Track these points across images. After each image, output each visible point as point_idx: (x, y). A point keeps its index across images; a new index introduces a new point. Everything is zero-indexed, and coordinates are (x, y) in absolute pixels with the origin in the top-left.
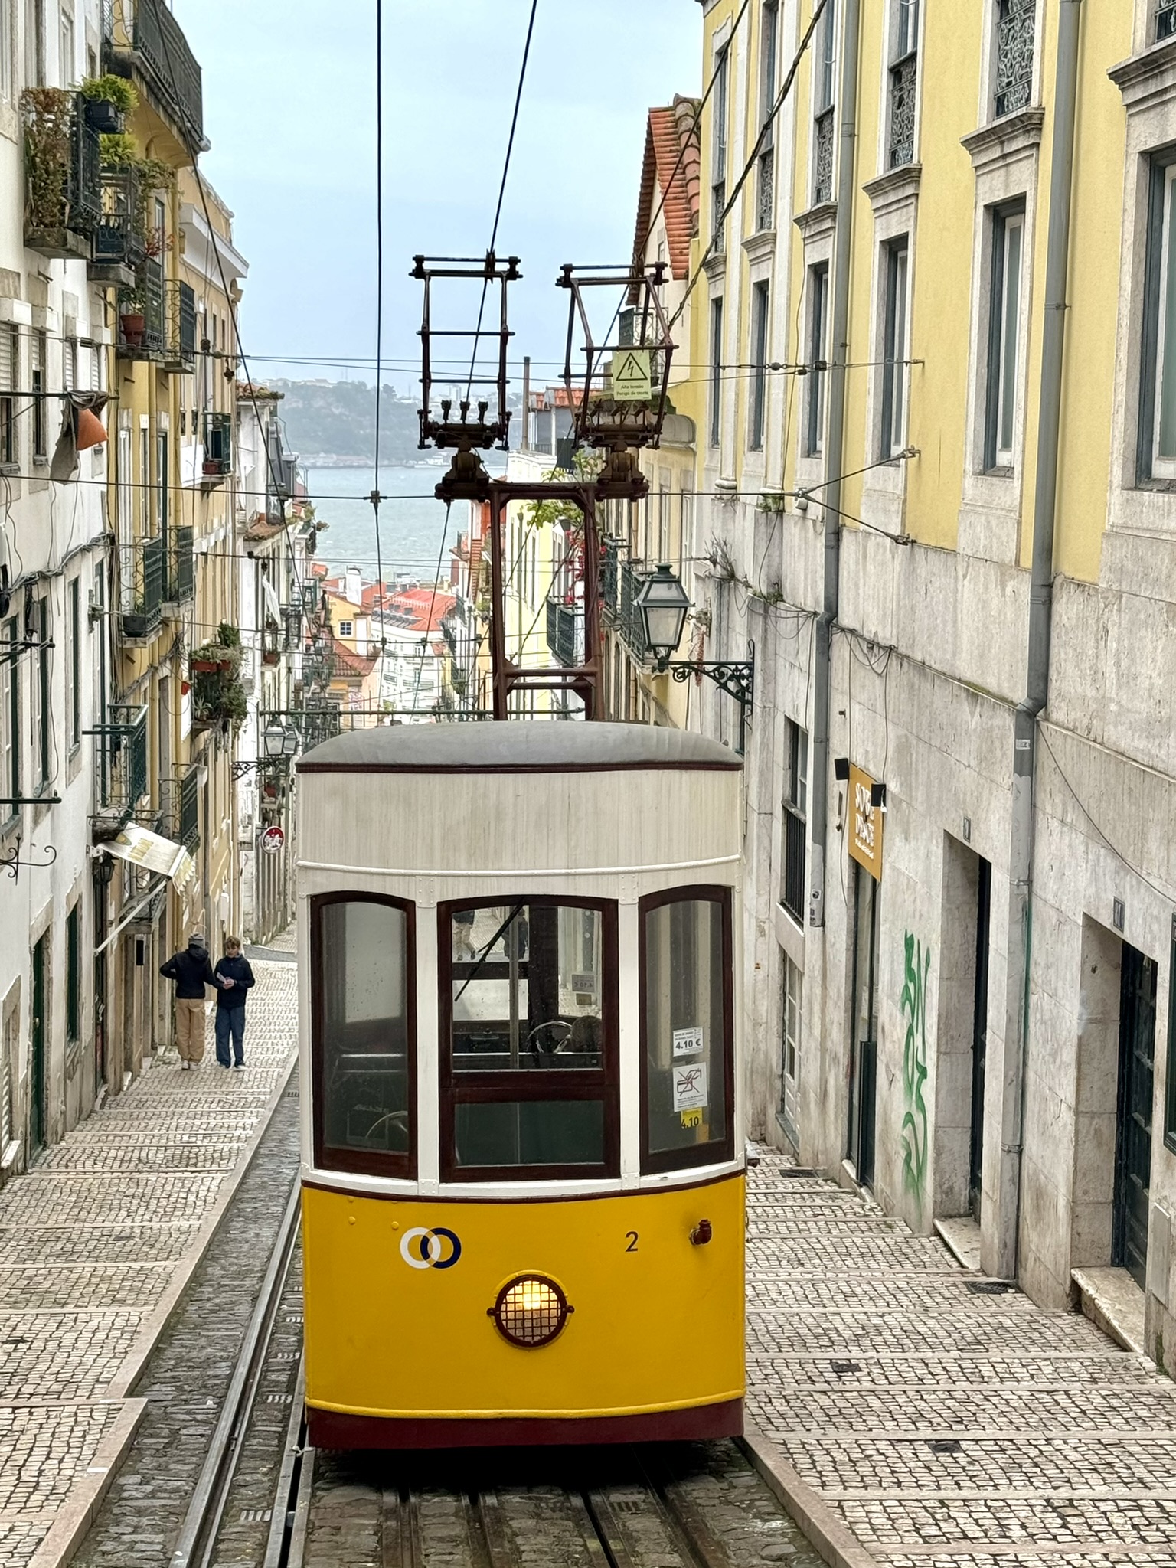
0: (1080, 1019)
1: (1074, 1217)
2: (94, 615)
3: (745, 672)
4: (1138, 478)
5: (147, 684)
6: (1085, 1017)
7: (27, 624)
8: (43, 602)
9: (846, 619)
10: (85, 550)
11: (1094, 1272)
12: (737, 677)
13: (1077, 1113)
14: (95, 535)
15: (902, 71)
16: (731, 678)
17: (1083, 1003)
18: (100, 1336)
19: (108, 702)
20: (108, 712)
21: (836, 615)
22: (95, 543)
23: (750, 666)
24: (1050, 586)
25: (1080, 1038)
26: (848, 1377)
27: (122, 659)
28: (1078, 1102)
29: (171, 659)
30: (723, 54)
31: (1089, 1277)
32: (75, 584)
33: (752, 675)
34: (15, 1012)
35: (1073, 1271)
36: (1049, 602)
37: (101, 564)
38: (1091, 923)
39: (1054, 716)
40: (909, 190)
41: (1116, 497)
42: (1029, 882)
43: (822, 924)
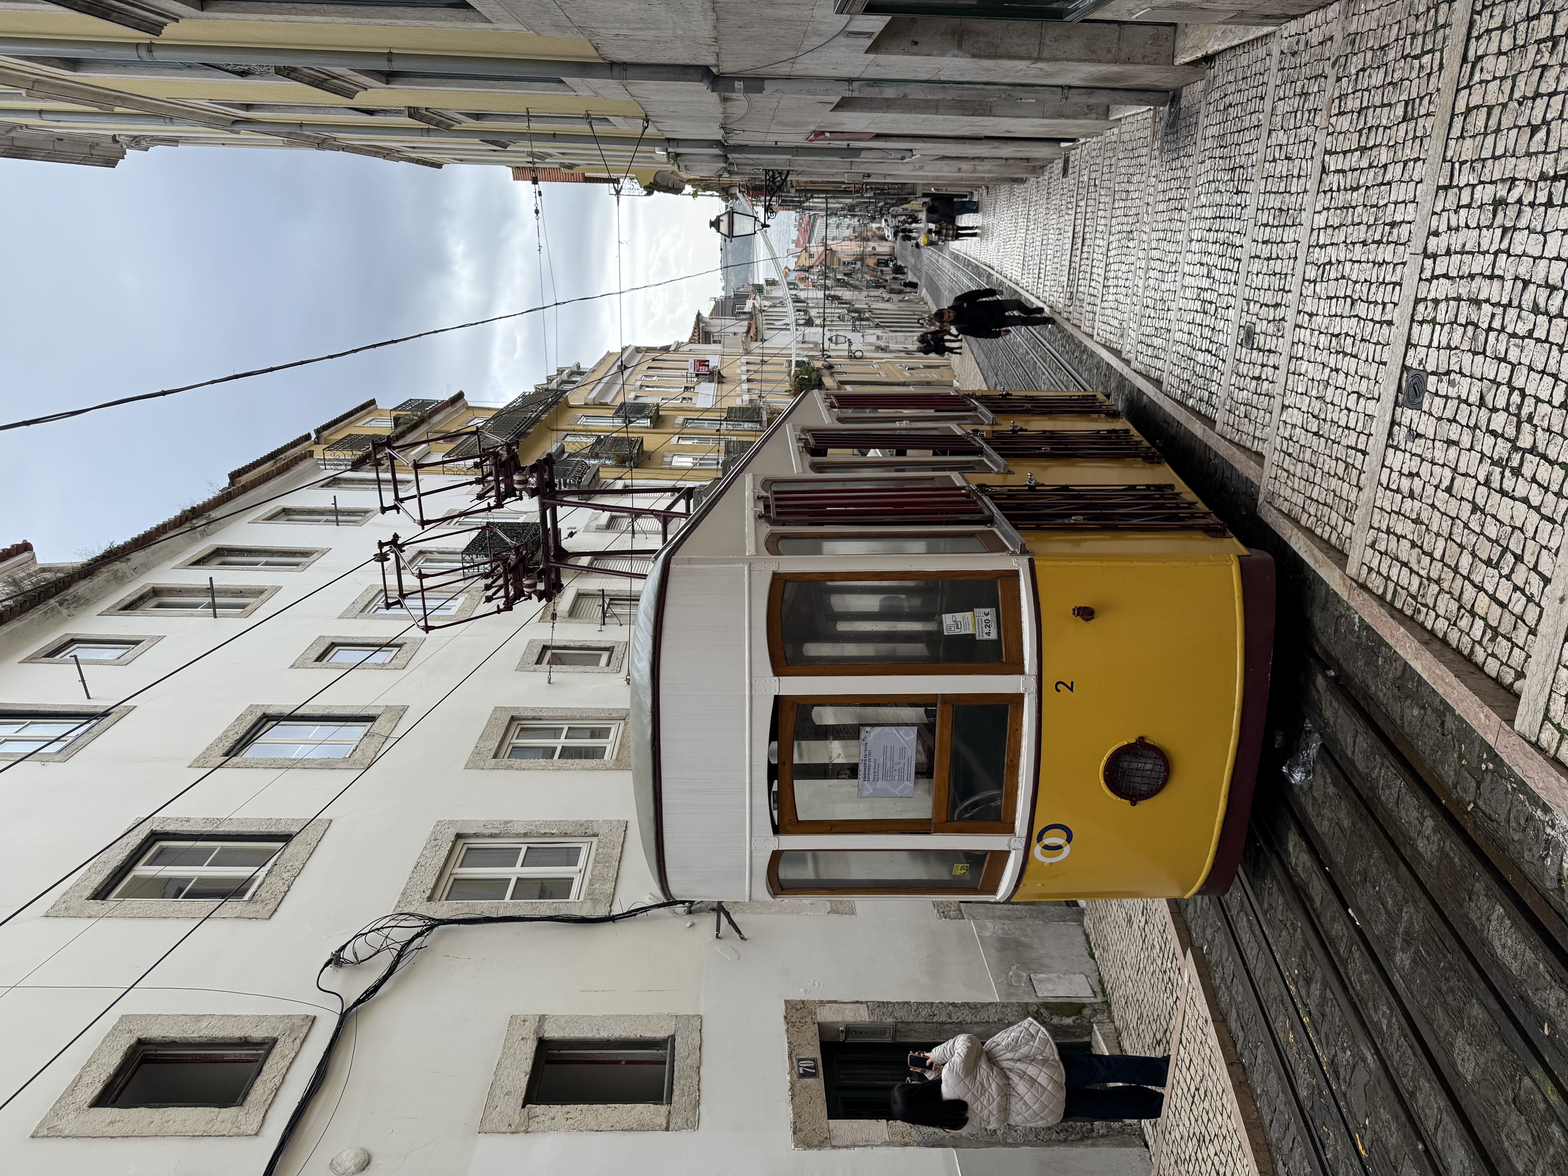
0: (956, 56)
1: (1128, 61)
6: (956, 52)
11: (1180, 44)
13: (1038, 59)
17: (943, 55)
21: (720, 141)
24: (613, 64)
25: (974, 56)
28: (1029, 58)
31: (1185, 50)
35: (1176, 63)
38: (872, 49)
39: (713, 61)
42: (850, 80)
43: (911, 150)
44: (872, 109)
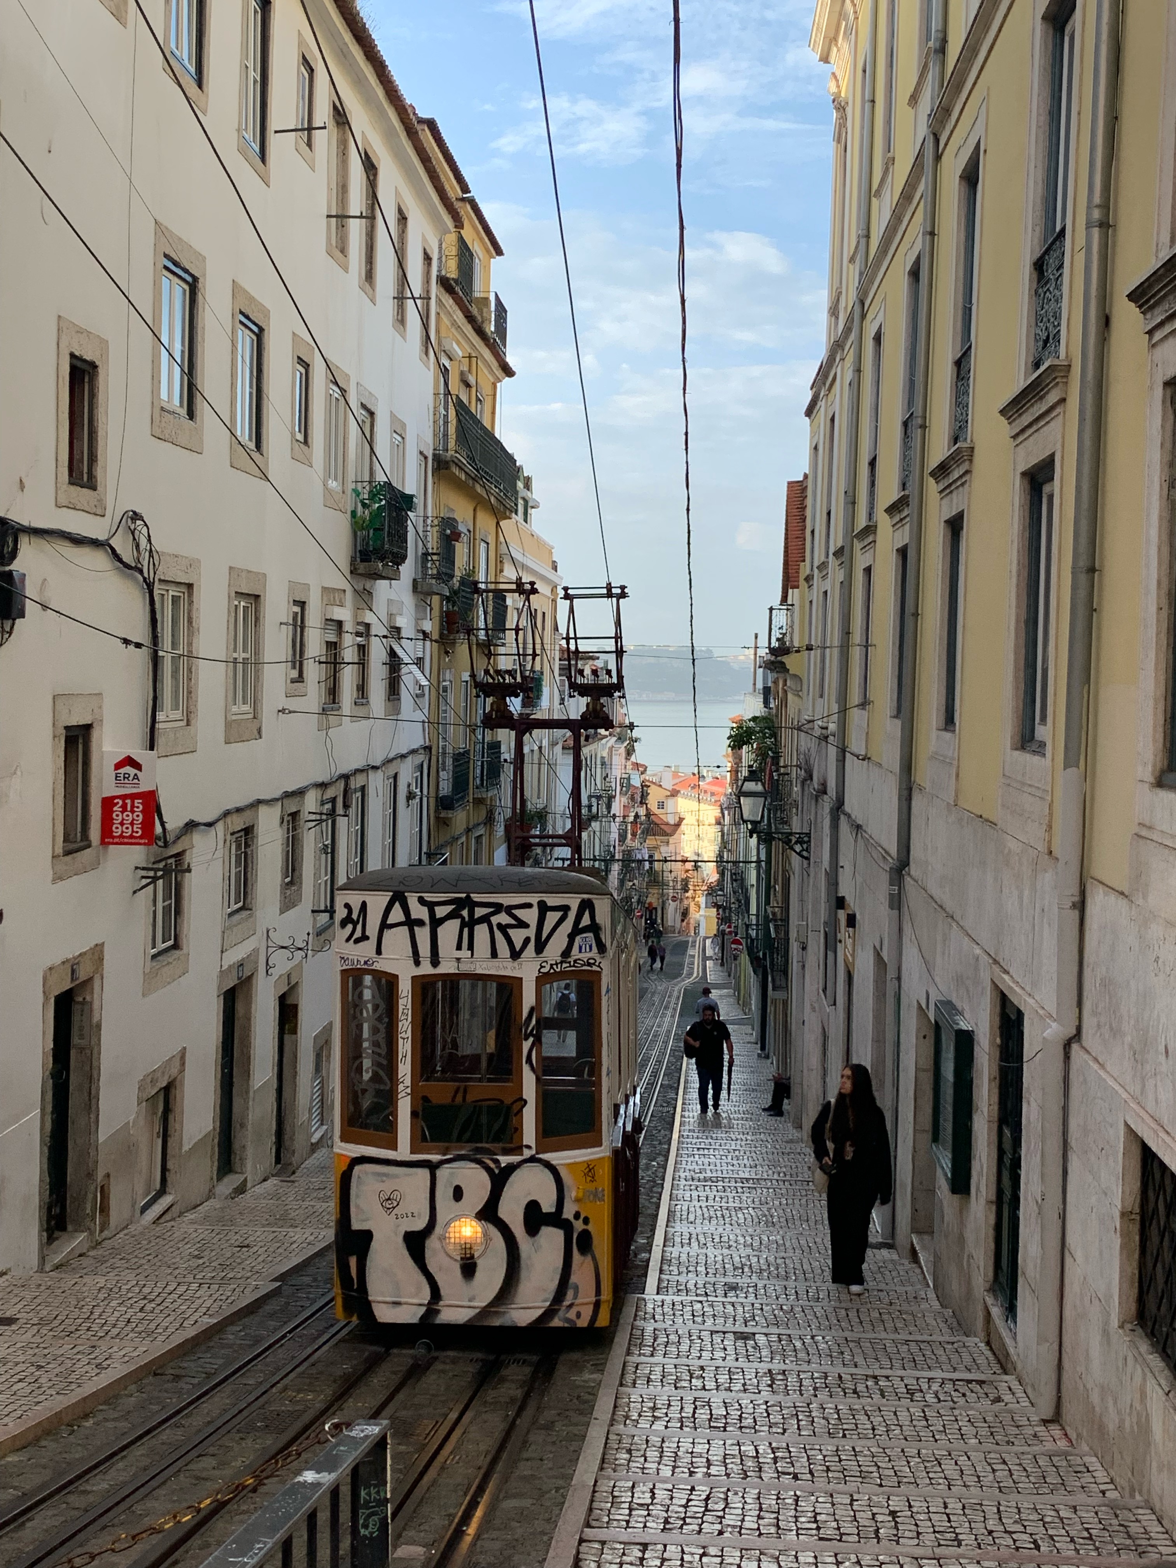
0: (915, 1068)
2: (410, 796)
3: (806, 839)
4: (946, 724)
5: (464, 839)
6: (918, 1066)
7: (344, 802)
8: (363, 789)
9: (847, 807)
10: (403, 756)
12: (800, 842)
14: (415, 746)
15: (872, 463)
16: (796, 843)
17: (917, 1056)
18: (294, 1246)
19: (424, 849)
20: (424, 857)
21: (843, 804)
22: (413, 752)
23: (808, 835)
24: (910, 789)
25: (916, 1081)
26: (731, 1294)
27: (442, 823)
29: (485, 824)
30: (816, 448)
32: (395, 777)
33: (809, 841)
34: (328, 1042)
35: (913, 1235)
36: (909, 799)
37: (422, 765)
38: (920, 1006)
39: (912, 873)
40: (871, 539)
41: (934, 733)
42: (899, 979)
43: (835, 1004)
44: (876, 981)
